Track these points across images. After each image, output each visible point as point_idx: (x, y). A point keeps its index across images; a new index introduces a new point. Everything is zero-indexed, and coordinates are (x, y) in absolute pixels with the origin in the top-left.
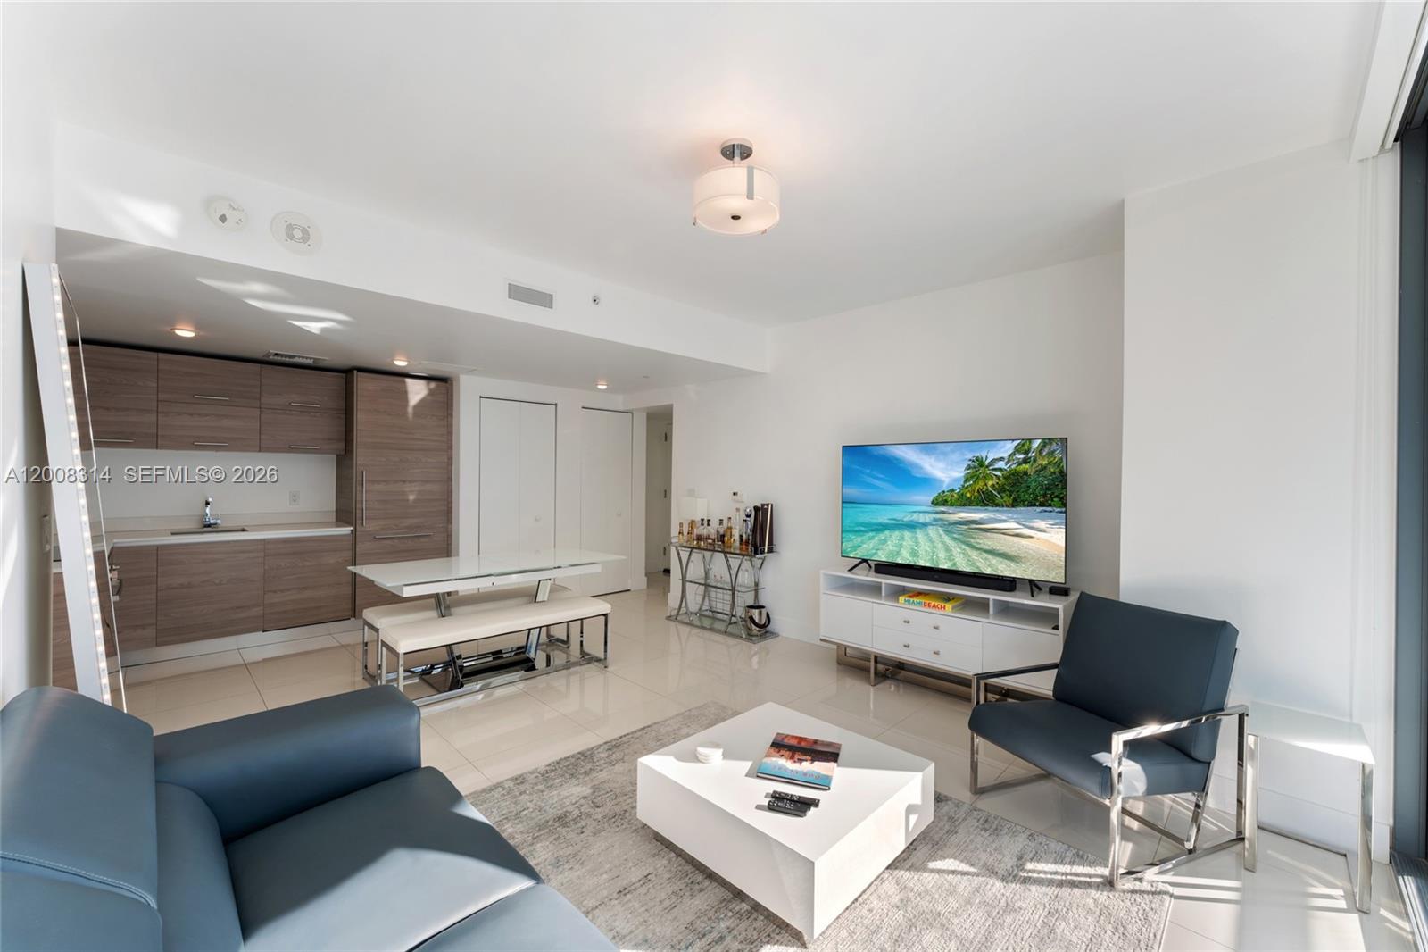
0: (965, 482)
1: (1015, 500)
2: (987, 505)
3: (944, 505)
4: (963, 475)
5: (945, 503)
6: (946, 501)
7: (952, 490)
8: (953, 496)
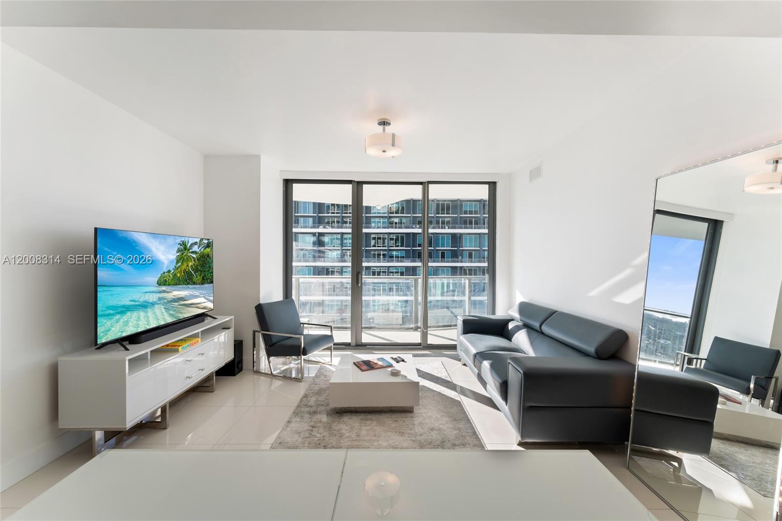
0: (177, 263)
1: (203, 278)
2: (189, 284)
3: (165, 285)
4: (175, 257)
5: (165, 283)
6: (165, 281)
7: (169, 271)
8: (170, 276)
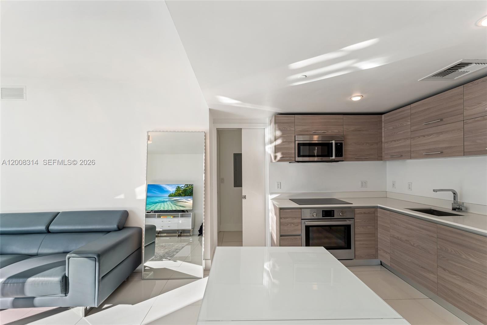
1: (185, 195)
2: (180, 196)
4: (175, 190)
5: (171, 196)
7: (173, 193)
